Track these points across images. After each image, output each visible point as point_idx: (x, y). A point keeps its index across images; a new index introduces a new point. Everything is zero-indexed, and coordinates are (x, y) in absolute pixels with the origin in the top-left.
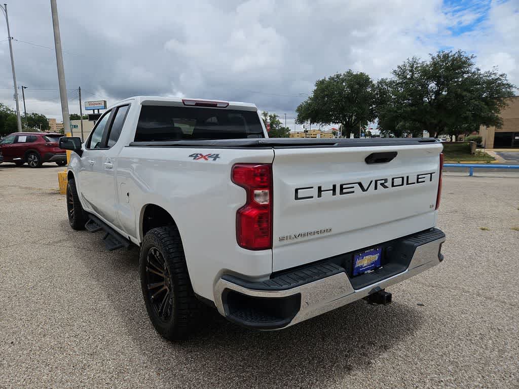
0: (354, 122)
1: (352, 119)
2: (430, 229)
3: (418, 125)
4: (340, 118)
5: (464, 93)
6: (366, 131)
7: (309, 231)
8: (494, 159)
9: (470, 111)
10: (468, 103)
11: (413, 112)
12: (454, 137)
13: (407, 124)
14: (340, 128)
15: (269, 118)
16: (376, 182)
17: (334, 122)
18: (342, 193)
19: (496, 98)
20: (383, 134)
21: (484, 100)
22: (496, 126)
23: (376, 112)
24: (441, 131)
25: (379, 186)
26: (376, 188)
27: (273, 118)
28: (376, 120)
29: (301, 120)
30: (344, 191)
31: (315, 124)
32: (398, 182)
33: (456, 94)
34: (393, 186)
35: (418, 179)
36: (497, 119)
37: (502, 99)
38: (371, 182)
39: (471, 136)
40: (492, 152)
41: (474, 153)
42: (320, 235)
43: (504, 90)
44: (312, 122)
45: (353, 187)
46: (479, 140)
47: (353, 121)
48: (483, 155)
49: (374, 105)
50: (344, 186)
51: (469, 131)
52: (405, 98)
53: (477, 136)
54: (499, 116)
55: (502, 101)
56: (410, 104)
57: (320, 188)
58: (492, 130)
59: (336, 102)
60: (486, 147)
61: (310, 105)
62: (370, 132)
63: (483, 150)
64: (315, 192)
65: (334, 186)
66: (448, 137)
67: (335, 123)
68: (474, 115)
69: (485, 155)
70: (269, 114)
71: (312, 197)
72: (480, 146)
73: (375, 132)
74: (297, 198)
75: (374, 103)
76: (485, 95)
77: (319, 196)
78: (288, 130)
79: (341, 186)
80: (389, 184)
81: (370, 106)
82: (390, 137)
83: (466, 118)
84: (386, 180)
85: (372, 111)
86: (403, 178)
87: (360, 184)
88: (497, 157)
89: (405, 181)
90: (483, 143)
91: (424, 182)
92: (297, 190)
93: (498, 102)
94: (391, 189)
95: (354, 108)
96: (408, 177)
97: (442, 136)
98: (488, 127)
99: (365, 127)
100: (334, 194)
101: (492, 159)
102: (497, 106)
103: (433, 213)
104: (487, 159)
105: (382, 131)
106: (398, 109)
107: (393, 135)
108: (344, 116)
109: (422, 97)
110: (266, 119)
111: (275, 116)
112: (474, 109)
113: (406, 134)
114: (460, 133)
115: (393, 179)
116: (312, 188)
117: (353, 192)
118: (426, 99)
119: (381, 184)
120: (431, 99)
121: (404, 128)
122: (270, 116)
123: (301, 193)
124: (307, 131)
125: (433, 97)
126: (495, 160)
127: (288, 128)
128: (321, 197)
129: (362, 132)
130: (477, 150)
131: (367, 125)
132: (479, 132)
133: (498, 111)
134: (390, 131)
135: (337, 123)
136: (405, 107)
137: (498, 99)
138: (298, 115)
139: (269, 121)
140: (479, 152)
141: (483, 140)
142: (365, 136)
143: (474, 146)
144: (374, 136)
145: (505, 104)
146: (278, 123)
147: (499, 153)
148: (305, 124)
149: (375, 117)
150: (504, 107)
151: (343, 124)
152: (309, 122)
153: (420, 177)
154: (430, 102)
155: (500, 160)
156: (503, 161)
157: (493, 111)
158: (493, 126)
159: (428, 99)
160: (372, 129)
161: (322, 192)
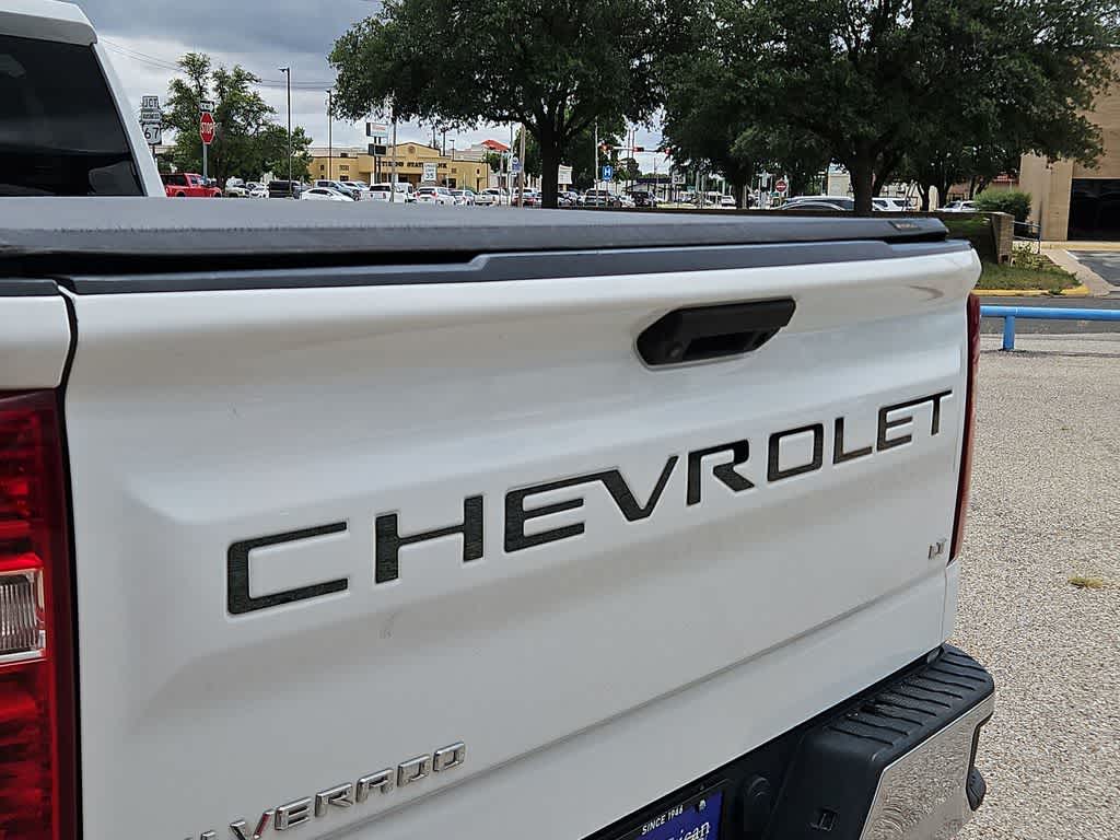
0: (571, 120)
1: (563, 107)
2: (927, 655)
3: (811, 141)
4: (518, 100)
5: (975, 26)
6: (621, 157)
7: (326, 787)
8: (1073, 280)
9: (990, 95)
10: (987, 64)
11: (794, 91)
12: (933, 190)
13: (772, 139)
14: (517, 143)
15: (211, 84)
16: (695, 458)
17: (490, 117)
18: (515, 539)
19: (1077, 51)
20: (684, 170)
21: (1040, 55)
22: (1080, 157)
23: (657, 84)
24: (891, 168)
25: (710, 483)
26: (693, 496)
27: (231, 84)
28: (659, 115)
29: (353, 101)
30: (531, 526)
31: (415, 119)
32: (796, 451)
33: (945, 27)
34: (774, 474)
35: (883, 425)
36: (1083, 128)
37: (1099, 54)
38: (673, 461)
39: (996, 191)
40: (1063, 254)
41: (1005, 258)
42: (395, 796)
43: (1104, 21)
44: (402, 111)
45: (578, 503)
46: (1019, 208)
47: (567, 116)
48: (1035, 265)
49: (649, 52)
50: (530, 502)
51: (984, 171)
52: (764, 34)
53: (1011, 191)
54: (1091, 118)
55: (1096, 61)
56: (780, 55)
57: (386, 527)
58: (1066, 169)
59: (496, 32)
60: (1043, 234)
61: (389, 36)
62: (632, 163)
63: (1034, 246)
64: (356, 551)
65: (474, 506)
66: (914, 191)
67: (497, 119)
68: (1006, 112)
69: (1041, 265)
70: (214, 68)
71: (339, 585)
72: (1022, 232)
73: (654, 162)
74: (240, 599)
75: (647, 44)
76: (1041, 36)
77: (386, 568)
78: (299, 139)
79: (514, 500)
80: (756, 467)
81: (633, 57)
82: (710, 185)
83: (978, 124)
84: (741, 451)
85: (643, 78)
86: (818, 429)
87: (614, 481)
88: (1083, 272)
89: (829, 440)
90: (1032, 218)
91: (908, 438)
92: (238, 555)
93: (1085, 68)
94: (764, 491)
95: (571, 63)
96: (839, 423)
97: (893, 188)
98: (1053, 159)
99: (613, 142)
100: (473, 551)
101: (1066, 281)
102: (1084, 82)
103: (938, 582)
104: (1053, 280)
105: (678, 161)
106: (740, 75)
107: (719, 178)
108: (534, 93)
109: (824, 31)
110: (201, 89)
111: (240, 77)
112: (1003, 89)
113: (765, 176)
114: (956, 178)
115: (774, 439)
116: (340, 527)
117: (578, 529)
118: (841, 41)
119: (718, 471)
120: (858, 40)
121: (761, 154)
122: (215, 75)
123: (268, 571)
124: (382, 150)
125: (864, 36)
126: (1077, 284)
127: (299, 132)
128: (394, 574)
129: (603, 162)
130: (1016, 244)
131: (623, 132)
132: (1016, 176)
133: (1084, 100)
134: (707, 161)
135: (506, 119)
136: (767, 66)
137: (1086, 53)
138: (340, 80)
139: (212, 95)
140: (1024, 254)
141: (1034, 207)
142: (617, 177)
143: (1007, 231)
144: (650, 180)
145: (1107, 73)
146: (256, 108)
147: (1086, 259)
148: (372, 119)
149: (654, 102)
150: (1107, 85)
151: (528, 125)
152: (388, 111)
153: (891, 416)
154: (852, 53)
155: (1092, 283)
156: (1104, 288)
157: (1069, 100)
158: (1067, 156)
159: (848, 40)
160: (640, 150)
161: (403, 549)
